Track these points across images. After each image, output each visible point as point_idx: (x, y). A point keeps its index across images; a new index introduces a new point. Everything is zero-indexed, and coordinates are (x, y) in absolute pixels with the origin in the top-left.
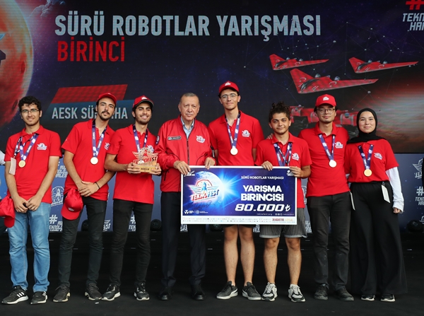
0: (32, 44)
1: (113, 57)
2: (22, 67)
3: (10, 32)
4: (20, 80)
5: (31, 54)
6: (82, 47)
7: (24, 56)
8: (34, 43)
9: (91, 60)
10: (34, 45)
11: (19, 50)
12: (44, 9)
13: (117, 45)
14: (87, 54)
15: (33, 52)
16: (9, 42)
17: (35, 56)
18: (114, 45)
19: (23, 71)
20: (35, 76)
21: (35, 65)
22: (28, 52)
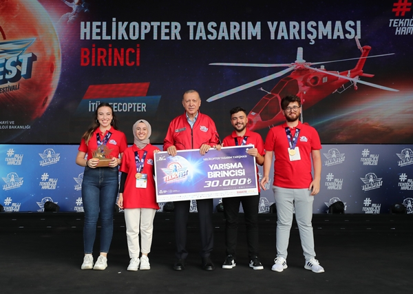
0: (60, 46)
1: (130, 62)
2: (52, 68)
3: (40, 36)
4: (50, 79)
5: (59, 55)
6: (102, 53)
7: (53, 58)
8: (62, 45)
9: (110, 65)
10: (62, 48)
11: (49, 53)
12: (71, 16)
13: (133, 51)
14: (107, 59)
15: (61, 54)
16: (40, 46)
17: (63, 58)
18: (130, 52)
19: (52, 72)
20: (63, 76)
21: (63, 66)
22: (56, 54)
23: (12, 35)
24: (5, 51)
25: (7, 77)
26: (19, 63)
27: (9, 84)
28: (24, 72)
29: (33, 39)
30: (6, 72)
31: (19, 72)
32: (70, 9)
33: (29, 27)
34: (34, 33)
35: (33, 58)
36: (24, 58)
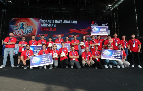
2: (36, 31)
3: (34, 26)
4: (35, 33)
6: (44, 28)
7: (36, 29)
9: (46, 30)
10: (38, 28)
11: (35, 28)
16: (34, 27)
20: (38, 32)
22: (37, 29)
23: (29, 25)
24: (28, 28)
25: (28, 32)
26: (30, 30)
27: (28, 33)
28: (31, 32)
29: (33, 26)
30: (28, 31)
31: (30, 31)
32: (39, 21)
33: (32, 24)
34: (33, 25)
35: (33, 29)
36: (31, 29)
